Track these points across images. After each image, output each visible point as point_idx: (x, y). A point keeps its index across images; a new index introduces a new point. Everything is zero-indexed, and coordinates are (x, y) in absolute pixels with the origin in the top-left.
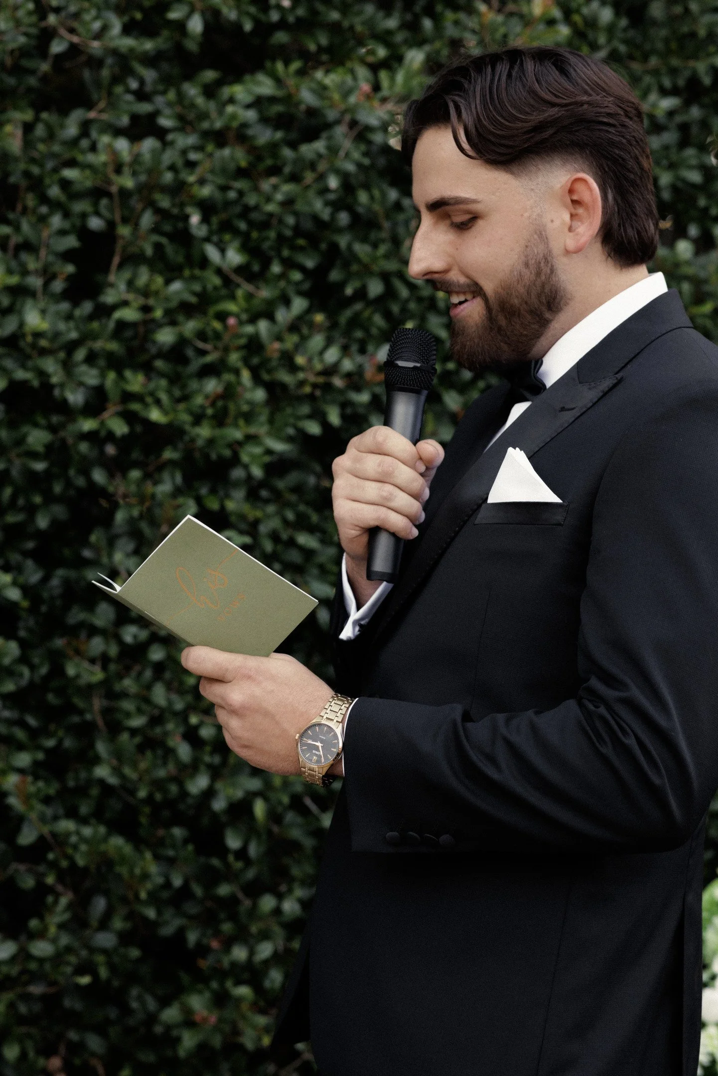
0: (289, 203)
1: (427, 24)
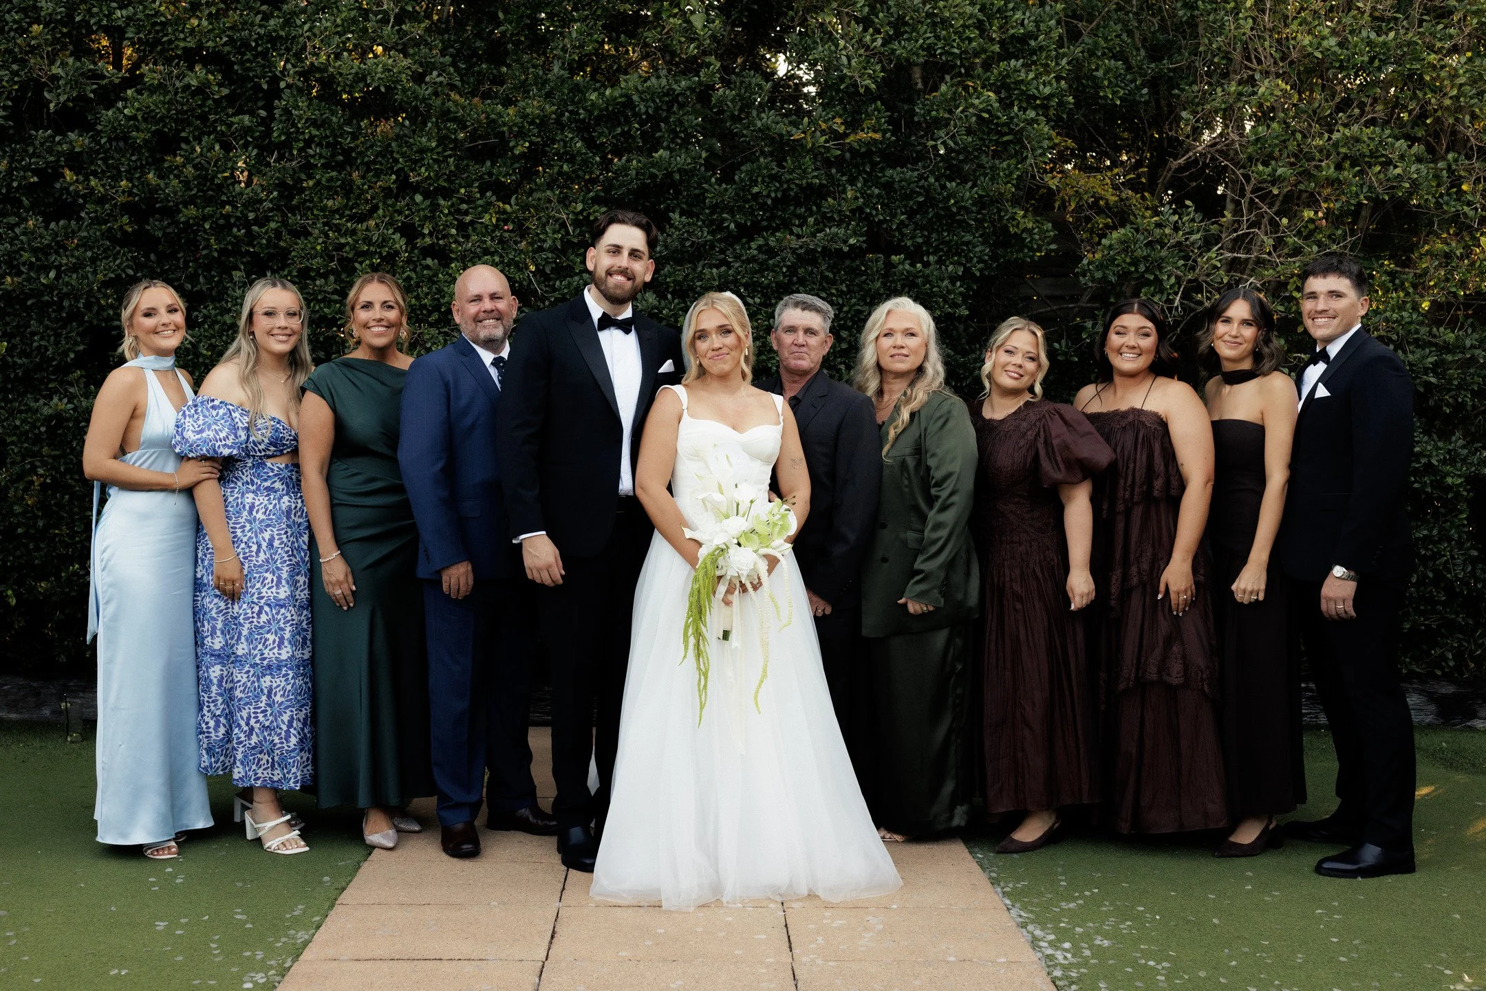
0: (773, 279)
1: (814, 208)
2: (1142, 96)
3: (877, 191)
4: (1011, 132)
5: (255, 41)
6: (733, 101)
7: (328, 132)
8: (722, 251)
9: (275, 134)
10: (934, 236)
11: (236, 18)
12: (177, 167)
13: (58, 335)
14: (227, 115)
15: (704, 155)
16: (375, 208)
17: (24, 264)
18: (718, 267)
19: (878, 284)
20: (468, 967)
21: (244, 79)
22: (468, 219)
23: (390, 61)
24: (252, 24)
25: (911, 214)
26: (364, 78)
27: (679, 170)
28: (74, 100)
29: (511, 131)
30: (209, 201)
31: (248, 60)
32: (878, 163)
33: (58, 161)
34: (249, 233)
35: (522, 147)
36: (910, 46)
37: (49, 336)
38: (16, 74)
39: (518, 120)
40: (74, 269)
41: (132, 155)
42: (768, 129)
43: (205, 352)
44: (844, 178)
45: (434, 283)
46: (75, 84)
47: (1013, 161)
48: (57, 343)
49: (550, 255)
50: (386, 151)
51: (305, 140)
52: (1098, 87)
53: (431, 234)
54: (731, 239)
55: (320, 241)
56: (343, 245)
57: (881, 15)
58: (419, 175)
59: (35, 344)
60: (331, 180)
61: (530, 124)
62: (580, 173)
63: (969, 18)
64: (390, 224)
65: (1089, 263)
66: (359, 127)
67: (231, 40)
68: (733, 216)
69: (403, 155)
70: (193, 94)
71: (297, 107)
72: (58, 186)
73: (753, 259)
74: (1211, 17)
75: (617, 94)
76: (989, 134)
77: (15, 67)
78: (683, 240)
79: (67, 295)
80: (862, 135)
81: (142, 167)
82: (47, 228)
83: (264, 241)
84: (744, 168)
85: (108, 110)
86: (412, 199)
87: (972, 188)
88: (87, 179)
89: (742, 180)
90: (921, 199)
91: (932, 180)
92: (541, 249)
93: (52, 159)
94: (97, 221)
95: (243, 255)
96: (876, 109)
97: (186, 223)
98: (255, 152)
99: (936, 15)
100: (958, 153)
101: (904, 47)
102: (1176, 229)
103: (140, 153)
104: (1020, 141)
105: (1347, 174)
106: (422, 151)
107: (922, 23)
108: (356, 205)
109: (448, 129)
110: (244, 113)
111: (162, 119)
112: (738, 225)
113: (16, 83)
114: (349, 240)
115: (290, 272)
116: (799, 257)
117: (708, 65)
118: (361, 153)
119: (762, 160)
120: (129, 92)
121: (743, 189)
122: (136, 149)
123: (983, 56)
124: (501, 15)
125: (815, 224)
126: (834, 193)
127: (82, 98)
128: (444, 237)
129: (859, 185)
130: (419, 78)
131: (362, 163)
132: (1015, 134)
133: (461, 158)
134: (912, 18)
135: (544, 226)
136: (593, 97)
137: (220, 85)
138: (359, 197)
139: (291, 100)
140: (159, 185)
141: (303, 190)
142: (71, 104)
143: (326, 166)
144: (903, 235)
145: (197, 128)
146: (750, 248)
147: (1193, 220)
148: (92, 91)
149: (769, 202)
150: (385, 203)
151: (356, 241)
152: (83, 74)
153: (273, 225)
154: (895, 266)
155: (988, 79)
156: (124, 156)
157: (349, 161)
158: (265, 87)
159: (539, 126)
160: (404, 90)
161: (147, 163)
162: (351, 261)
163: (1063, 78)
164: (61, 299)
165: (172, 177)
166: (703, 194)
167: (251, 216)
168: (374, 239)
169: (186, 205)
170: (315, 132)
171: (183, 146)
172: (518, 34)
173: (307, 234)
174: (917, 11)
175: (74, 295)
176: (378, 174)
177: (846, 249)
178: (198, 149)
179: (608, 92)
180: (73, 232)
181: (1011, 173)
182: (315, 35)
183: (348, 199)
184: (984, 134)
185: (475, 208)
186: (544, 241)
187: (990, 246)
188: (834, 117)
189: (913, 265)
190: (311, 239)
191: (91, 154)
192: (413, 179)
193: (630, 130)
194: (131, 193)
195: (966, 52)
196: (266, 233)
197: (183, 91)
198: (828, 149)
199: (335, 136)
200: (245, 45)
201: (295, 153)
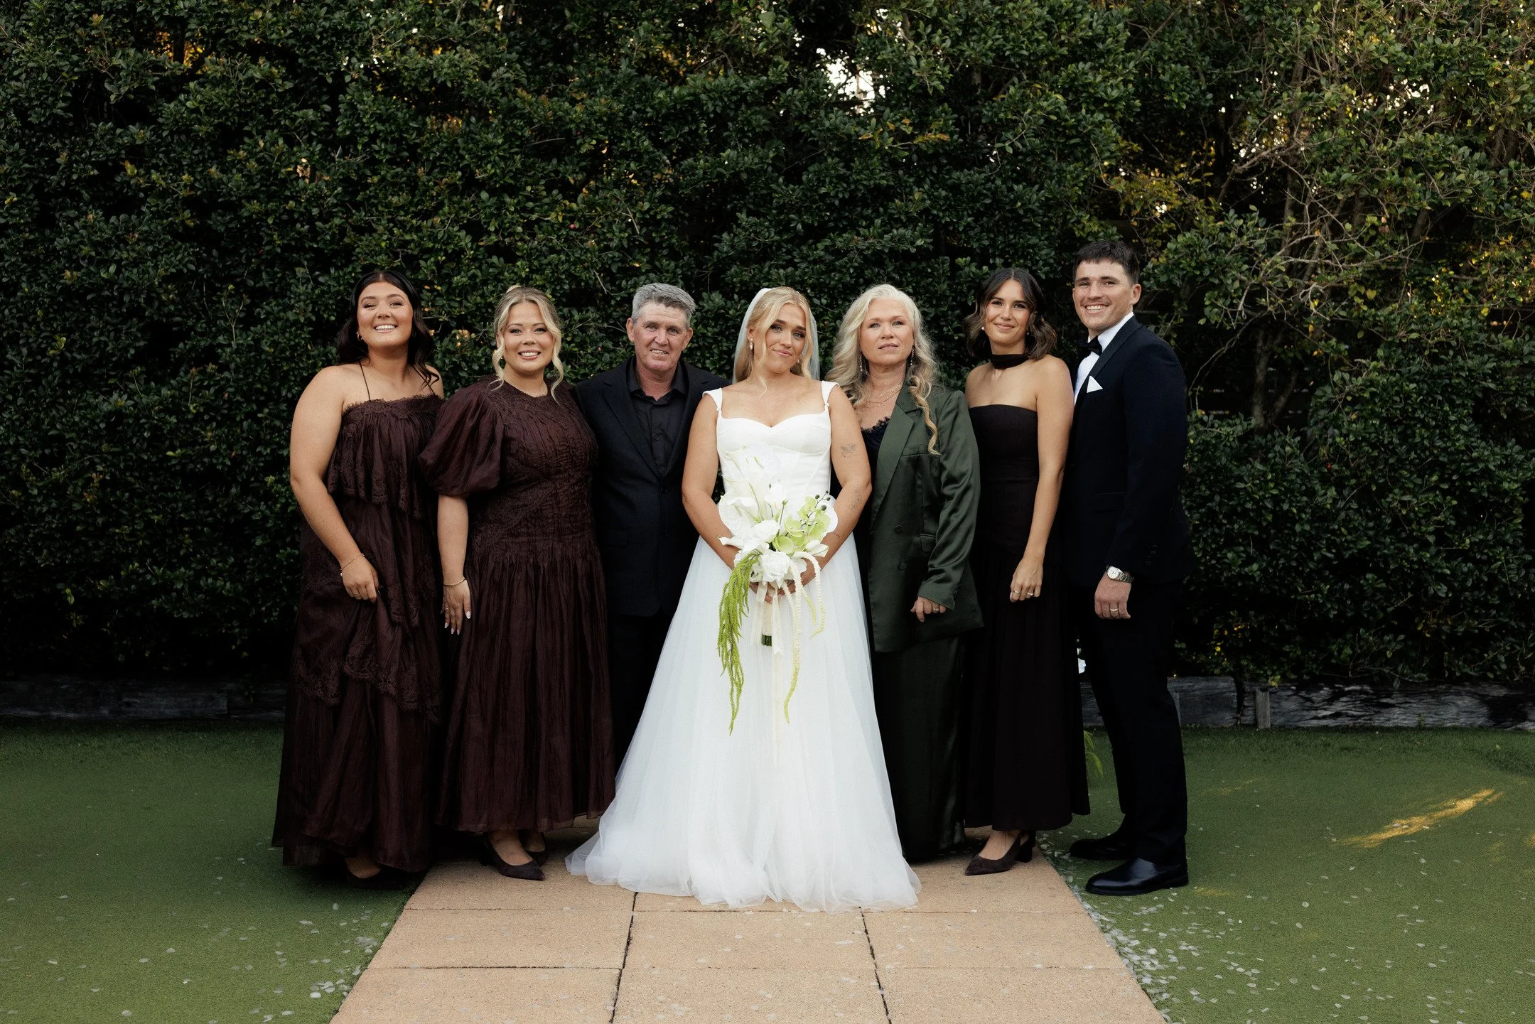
0: (840, 280)
1: (881, 209)
2: (1207, 100)
3: (944, 193)
4: (1079, 134)
5: (320, 33)
6: (801, 101)
7: (393, 128)
8: (788, 252)
9: (340, 129)
10: (1001, 238)
11: (301, 10)
12: (240, 161)
13: (118, 331)
14: (291, 108)
15: (771, 155)
16: (441, 205)
17: (84, 258)
18: (784, 267)
19: (945, 286)
20: (544, 976)
21: (309, 73)
22: (534, 217)
23: (457, 56)
24: (317, 17)
25: (978, 216)
26: (430, 72)
27: (747, 170)
28: (136, 92)
29: (578, 128)
30: (271, 197)
31: (313, 53)
32: (945, 165)
33: (118, 154)
34: (313, 229)
35: (588, 146)
36: (979, 47)
37: (109, 332)
38: (76, 64)
39: (585, 117)
40: (135, 263)
41: (194, 148)
42: (837, 129)
43: (267, 349)
44: (911, 180)
45: (501, 281)
46: (136, 75)
47: (1080, 164)
48: (117, 339)
49: (617, 254)
50: (452, 148)
51: (370, 136)
52: (1164, 91)
53: (496, 232)
54: (798, 240)
55: (385, 237)
56: (409, 242)
57: (950, 16)
58: (485, 172)
59: (95, 340)
60: (396, 176)
61: (597, 121)
62: (648, 172)
63: (1039, 20)
64: (455, 221)
65: (1154, 267)
66: (425, 124)
67: (296, 33)
68: (800, 217)
69: (469, 151)
70: (257, 87)
71: (362, 102)
72: (118, 179)
73: (819, 260)
74: (1278, 22)
75: (685, 92)
76: (1056, 136)
77: (75, 58)
78: (749, 242)
79: (127, 290)
80: (931, 136)
81: (204, 161)
82: (107, 221)
83: (328, 237)
84: (811, 169)
85: (169, 102)
86: (478, 196)
87: (1039, 190)
88: (148, 172)
89: (809, 180)
90: (988, 201)
91: (999, 182)
92: (607, 248)
93: (113, 151)
94: (158, 215)
95: (306, 251)
96: (943, 111)
97: (250, 217)
98: (319, 147)
99: (1005, 17)
100: (1026, 155)
101: (973, 49)
102: (1240, 234)
103: (202, 147)
104: (1086, 144)
105: (1410, 181)
106: (489, 147)
107: (990, 24)
108: (421, 202)
109: (515, 126)
110: (308, 107)
111: (225, 112)
112: (804, 225)
113: (76, 74)
114: (415, 237)
115: (354, 269)
116: (865, 258)
117: (777, 64)
118: (426, 149)
119: (829, 160)
120: (192, 85)
121: (810, 189)
122: (199, 143)
123: (1052, 58)
124: (567, 13)
125: (882, 226)
126: (901, 194)
127: (143, 90)
128: (510, 235)
129: (926, 187)
130: (485, 75)
131: (428, 160)
132: (1082, 138)
133: (527, 156)
134: (981, 19)
135: (610, 224)
136: (661, 95)
137: (284, 79)
138: (424, 193)
139: (356, 94)
140: (221, 179)
141: (367, 186)
142: (132, 97)
143: (391, 162)
144: (970, 237)
145: (260, 122)
146: (816, 249)
147: (1257, 225)
148: (154, 83)
149: (837, 203)
150: (450, 200)
151: (422, 238)
152: (145, 66)
153: (337, 221)
154: (960, 268)
155: (1056, 81)
156: (186, 149)
157: (415, 158)
158: (330, 80)
159: (605, 124)
160: (471, 86)
161: (210, 157)
162: (416, 258)
163: (1130, 81)
164: (121, 294)
165: (234, 171)
166: (770, 195)
167: (315, 211)
168: (440, 236)
169: (249, 199)
170: (380, 127)
171: (246, 140)
172: (584, 33)
173: (371, 231)
174: (986, 12)
175: (134, 289)
176: (443, 171)
177: (913, 250)
178: (262, 144)
179: (676, 90)
180: (134, 226)
181: (1078, 176)
182: (381, 29)
183: (414, 196)
184: (1051, 135)
185: (541, 206)
186: (611, 240)
187: (1056, 249)
188: (902, 118)
189: (979, 268)
190: (375, 235)
191: (153, 147)
192: (479, 175)
193: (698, 128)
194: (192, 187)
195: (1034, 54)
196: (331, 228)
197: (246, 85)
198: (896, 150)
199: (401, 132)
200: (310, 38)
201: (360, 148)
